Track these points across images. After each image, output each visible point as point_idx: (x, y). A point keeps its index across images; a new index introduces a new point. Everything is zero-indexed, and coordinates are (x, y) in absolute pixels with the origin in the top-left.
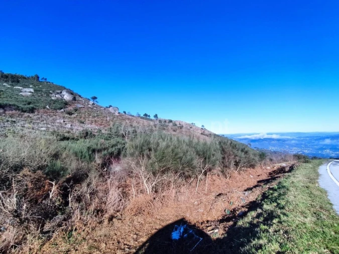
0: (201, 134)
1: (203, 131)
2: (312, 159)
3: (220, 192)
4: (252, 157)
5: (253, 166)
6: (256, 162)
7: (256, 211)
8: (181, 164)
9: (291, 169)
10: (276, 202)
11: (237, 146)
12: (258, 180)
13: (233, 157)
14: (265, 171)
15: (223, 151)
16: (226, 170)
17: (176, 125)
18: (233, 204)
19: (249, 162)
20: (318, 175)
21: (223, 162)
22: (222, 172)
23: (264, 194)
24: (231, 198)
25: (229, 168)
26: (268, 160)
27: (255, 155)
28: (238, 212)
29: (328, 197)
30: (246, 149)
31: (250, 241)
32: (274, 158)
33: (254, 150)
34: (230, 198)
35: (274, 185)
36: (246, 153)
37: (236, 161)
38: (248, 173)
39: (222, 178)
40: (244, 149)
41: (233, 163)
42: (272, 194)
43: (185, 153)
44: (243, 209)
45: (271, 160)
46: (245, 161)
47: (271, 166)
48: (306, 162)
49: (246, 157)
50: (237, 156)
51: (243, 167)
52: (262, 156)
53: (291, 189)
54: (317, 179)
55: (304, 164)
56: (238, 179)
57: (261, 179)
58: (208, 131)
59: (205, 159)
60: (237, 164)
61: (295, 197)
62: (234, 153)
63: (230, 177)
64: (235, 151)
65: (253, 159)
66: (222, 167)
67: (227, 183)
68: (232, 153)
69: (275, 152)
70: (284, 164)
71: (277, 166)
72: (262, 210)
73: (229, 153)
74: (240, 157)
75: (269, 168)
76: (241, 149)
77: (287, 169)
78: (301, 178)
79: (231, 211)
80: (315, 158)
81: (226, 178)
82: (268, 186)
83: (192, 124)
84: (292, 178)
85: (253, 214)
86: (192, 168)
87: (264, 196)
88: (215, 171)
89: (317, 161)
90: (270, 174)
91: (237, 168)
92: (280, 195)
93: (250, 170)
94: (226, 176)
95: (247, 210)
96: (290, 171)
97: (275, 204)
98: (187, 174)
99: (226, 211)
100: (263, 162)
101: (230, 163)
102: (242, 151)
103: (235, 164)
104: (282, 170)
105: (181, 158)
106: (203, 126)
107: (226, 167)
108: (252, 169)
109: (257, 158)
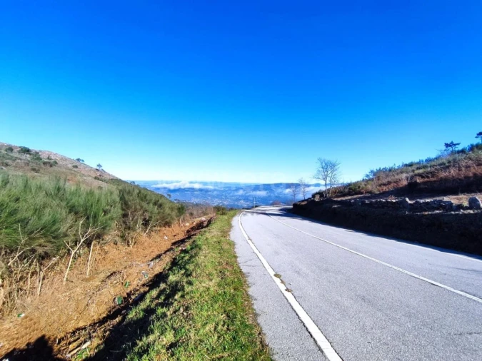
0: (95, 178)
1: (99, 173)
2: (229, 210)
3: (114, 270)
4: (167, 211)
5: (168, 224)
6: (173, 219)
7: (159, 287)
8: (24, 233)
9: (209, 222)
10: (184, 268)
11: (148, 198)
12: (173, 241)
13: (140, 213)
14: (183, 228)
15: (125, 204)
16: (129, 234)
17: (39, 159)
18: (130, 285)
19: (163, 218)
20: (230, 226)
21: (125, 222)
22: (122, 237)
23: (175, 259)
24: (128, 276)
25: (134, 231)
26: (188, 215)
27: (172, 209)
28: (133, 297)
29: (235, 250)
30: (160, 201)
31: (135, 344)
32: (195, 213)
33: (173, 202)
34: (125, 277)
35: (187, 246)
36: (160, 206)
37: (145, 219)
38: (161, 234)
39: (121, 247)
40: (158, 201)
41: (140, 222)
42: (182, 258)
43: (38, 211)
44: (142, 290)
45: (191, 214)
46: (158, 217)
47: (191, 222)
48: (223, 214)
49: (159, 213)
50: (146, 211)
51: (155, 226)
52: (181, 210)
53: (204, 247)
54: (229, 231)
55: (221, 217)
56: (146, 244)
57: (177, 240)
58: (109, 175)
59: (88, 218)
60: (146, 223)
61: (205, 257)
62: (142, 207)
63: (135, 243)
64: (145, 205)
65: (169, 215)
66: (122, 229)
67: (130, 253)
68: (138, 207)
69: (197, 205)
70: (203, 219)
71: (197, 220)
72: (166, 284)
73: (135, 207)
74: (152, 213)
75: (187, 224)
76: (153, 201)
77: (205, 224)
78: (215, 233)
79: (125, 298)
80: (232, 209)
81: (129, 246)
82: (180, 248)
83: (78, 160)
84: (207, 234)
85: (154, 293)
86: (54, 238)
87: (174, 263)
88: (107, 238)
89: (232, 212)
90: (188, 231)
91: (146, 228)
92: (191, 257)
93: (165, 230)
94: (128, 242)
95: (147, 289)
96: (207, 226)
97: (183, 272)
98: (40, 250)
99: (116, 300)
100: (182, 217)
101: (136, 222)
102: (155, 204)
103: (143, 224)
104: (200, 226)
105: (24, 222)
106: (99, 165)
107: (129, 228)
108: (167, 228)
109: (174, 214)
